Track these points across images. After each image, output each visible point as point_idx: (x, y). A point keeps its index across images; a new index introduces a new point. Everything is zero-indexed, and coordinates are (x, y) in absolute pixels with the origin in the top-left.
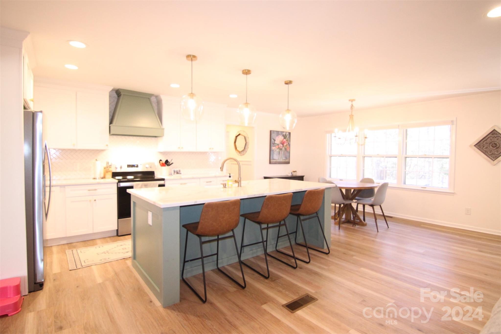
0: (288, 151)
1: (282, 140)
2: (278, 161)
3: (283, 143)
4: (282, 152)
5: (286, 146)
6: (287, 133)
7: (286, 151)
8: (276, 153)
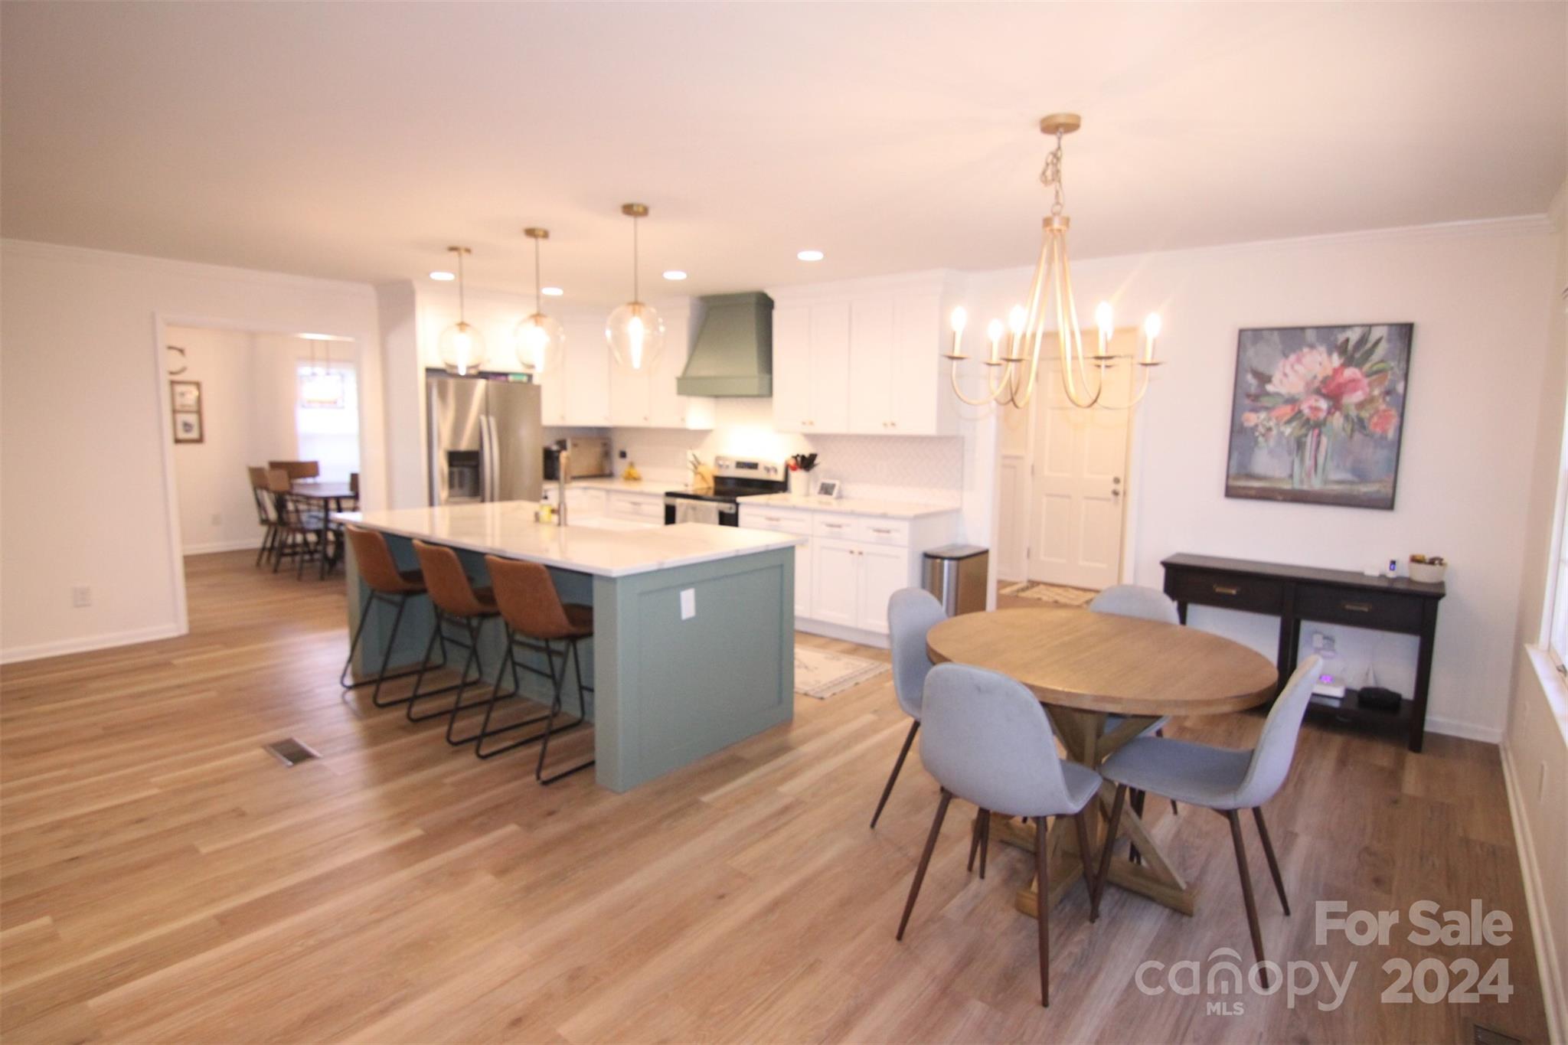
0: (1383, 437)
1: (1329, 372)
2: (1286, 486)
3: (1332, 392)
4: (1324, 440)
5: (1360, 406)
6: (1376, 333)
7: (1357, 436)
8: (1272, 443)
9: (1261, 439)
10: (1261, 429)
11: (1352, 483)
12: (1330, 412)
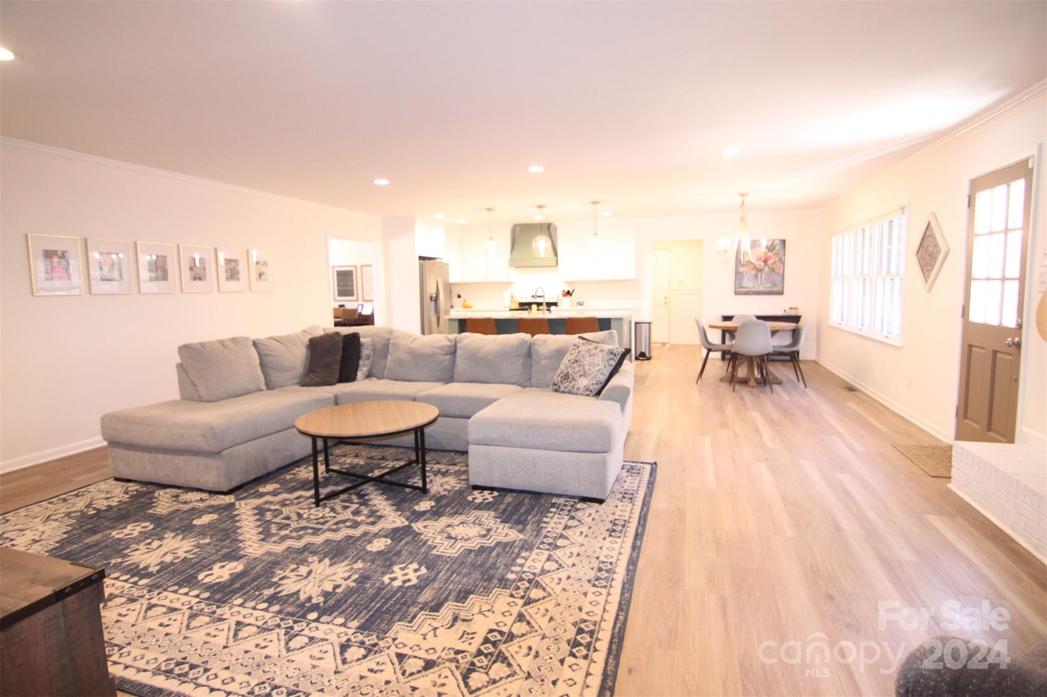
0: (779, 273)
1: (764, 254)
2: (753, 290)
3: (765, 260)
4: (763, 275)
5: (773, 264)
6: (776, 242)
7: (772, 273)
8: (748, 276)
9: (745, 276)
10: (745, 272)
11: (771, 287)
12: (764, 266)
